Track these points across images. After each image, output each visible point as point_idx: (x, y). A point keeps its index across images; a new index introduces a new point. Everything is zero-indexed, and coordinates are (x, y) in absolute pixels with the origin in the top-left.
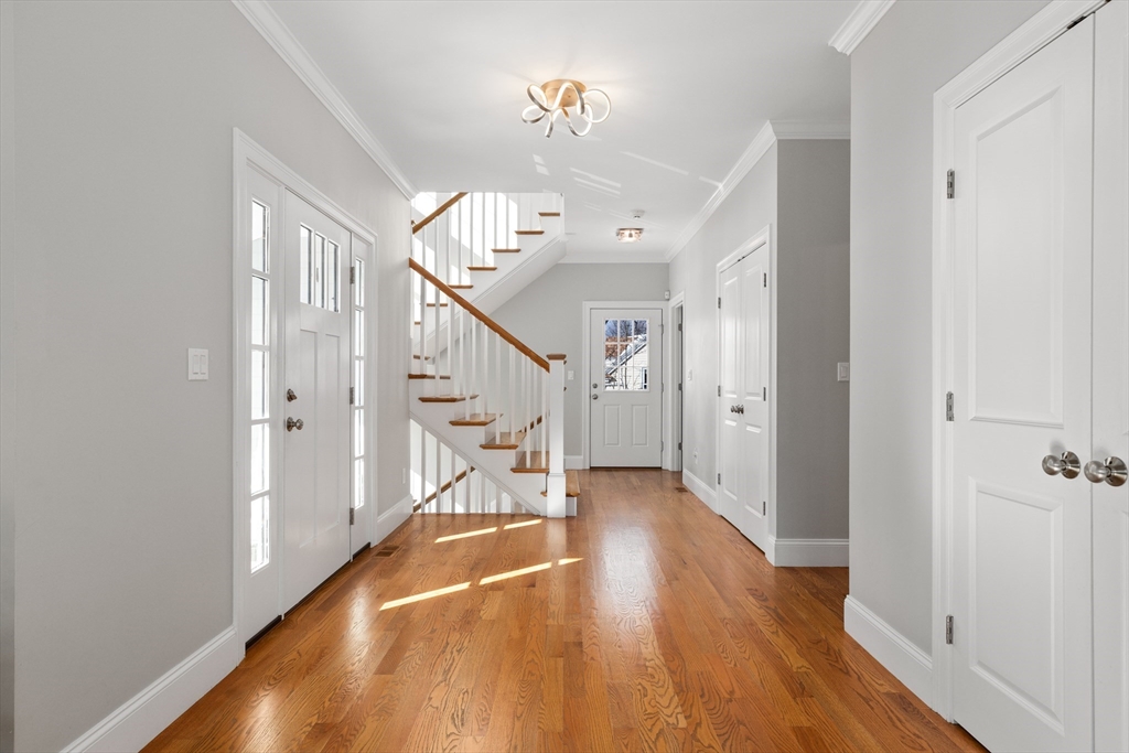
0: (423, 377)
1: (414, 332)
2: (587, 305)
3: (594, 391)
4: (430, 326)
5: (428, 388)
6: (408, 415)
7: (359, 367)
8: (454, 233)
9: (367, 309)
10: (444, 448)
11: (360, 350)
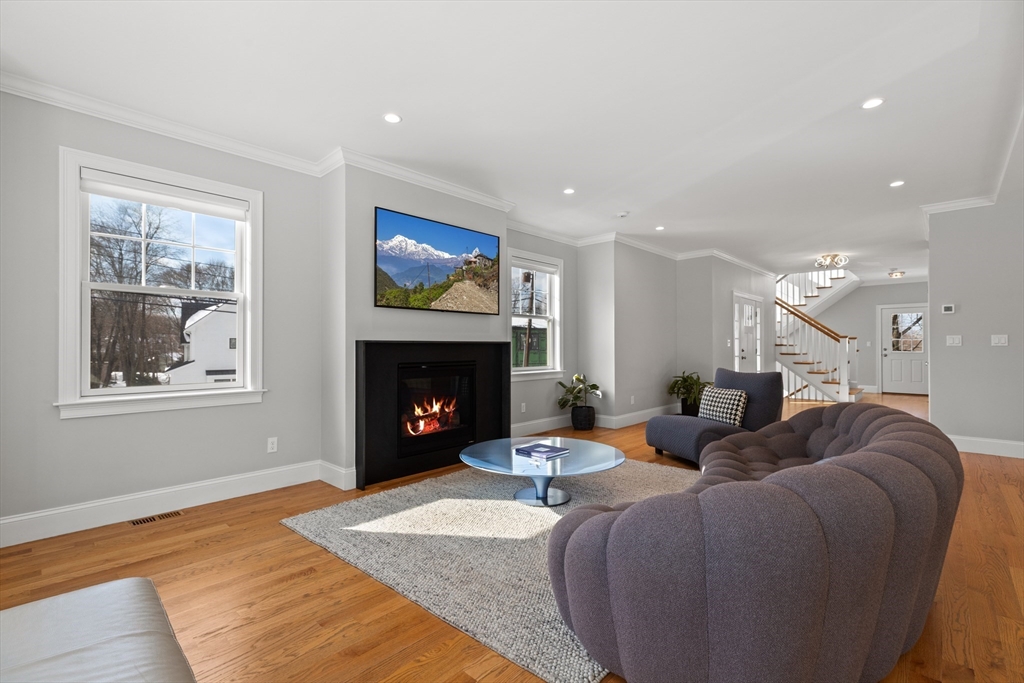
0: (781, 345)
1: (778, 326)
2: (879, 307)
3: (885, 352)
4: (784, 324)
5: (784, 350)
6: (776, 360)
7: (758, 342)
8: (797, 289)
9: (761, 323)
10: (791, 373)
11: (758, 337)
